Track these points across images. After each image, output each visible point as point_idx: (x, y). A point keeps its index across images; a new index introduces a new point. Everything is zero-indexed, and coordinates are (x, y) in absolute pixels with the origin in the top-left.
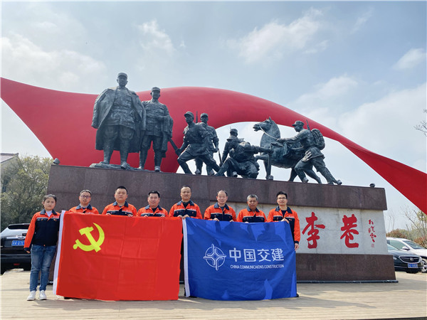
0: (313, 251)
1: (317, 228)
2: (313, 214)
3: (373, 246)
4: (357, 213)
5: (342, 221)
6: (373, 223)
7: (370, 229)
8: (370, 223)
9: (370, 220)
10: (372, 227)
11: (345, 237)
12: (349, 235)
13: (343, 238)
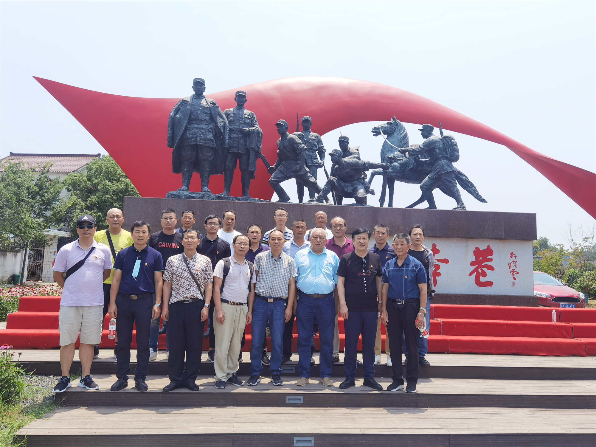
2: (434, 245)
3: (513, 285)
4: (494, 245)
5: (471, 254)
6: (515, 257)
7: (510, 264)
8: (511, 257)
9: (512, 253)
10: (514, 261)
11: (475, 274)
12: (480, 271)
13: (472, 275)
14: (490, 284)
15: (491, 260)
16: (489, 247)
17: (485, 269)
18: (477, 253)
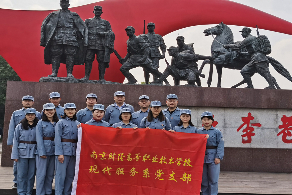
0: (247, 145)
1: (253, 126)
2: (250, 114)
11: (282, 134)
12: (286, 132)
13: (280, 135)
17: (290, 131)
18: (284, 119)
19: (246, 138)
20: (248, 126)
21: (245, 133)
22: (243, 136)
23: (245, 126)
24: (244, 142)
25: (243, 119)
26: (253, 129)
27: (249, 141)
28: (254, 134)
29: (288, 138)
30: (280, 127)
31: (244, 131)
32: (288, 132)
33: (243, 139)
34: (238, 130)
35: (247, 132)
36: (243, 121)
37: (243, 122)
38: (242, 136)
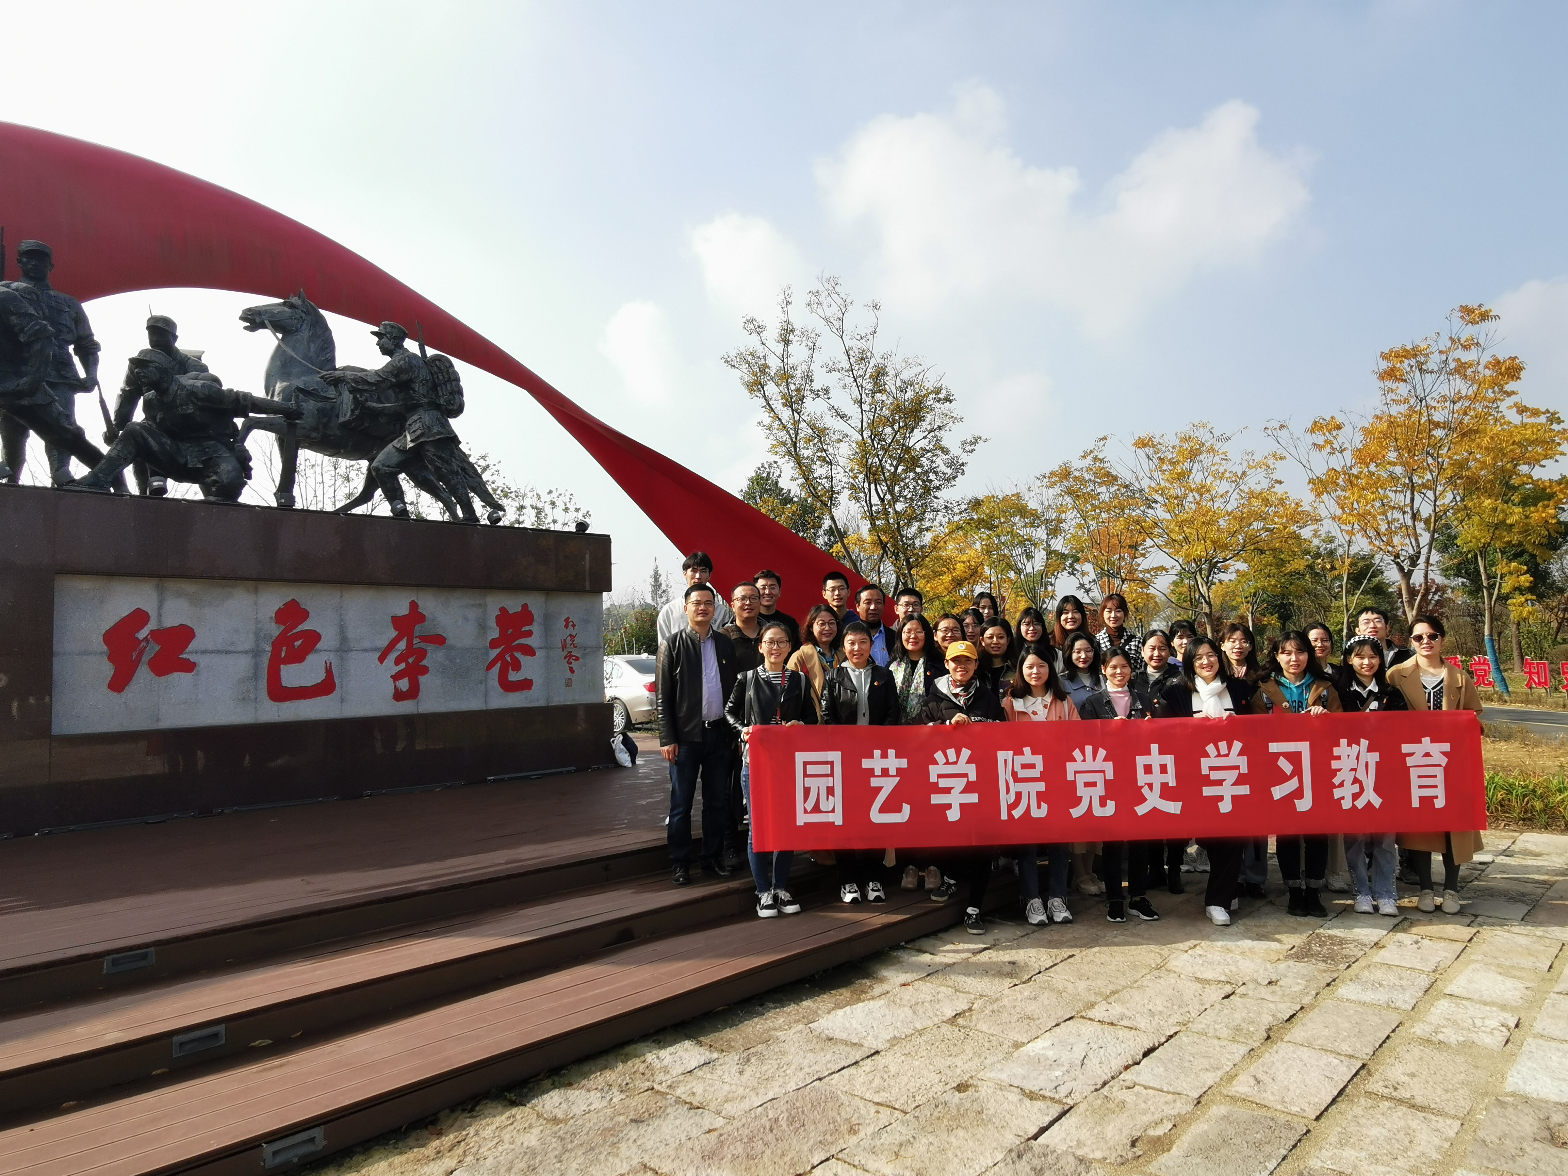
0: (406, 707)
1: (422, 645)
2: (414, 605)
3: (569, 683)
4: (535, 603)
5: (492, 622)
6: (574, 626)
7: (565, 640)
8: (566, 626)
9: (568, 618)
10: (571, 635)
11: (499, 665)
12: (509, 659)
13: (494, 669)
14: (526, 684)
15: (529, 634)
16: (525, 606)
17: (518, 655)
18: (504, 619)
19: (404, 684)
20: (410, 644)
21: (403, 666)
22: (396, 677)
23: (402, 645)
24: (399, 696)
25: (397, 621)
26: (422, 654)
27: (413, 693)
28: (425, 670)
29: (513, 676)
30: (494, 644)
31: (397, 662)
32: (513, 657)
33: (395, 686)
34: (382, 659)
35: (407, 663)
36: (396, 629)
37: (397, 633)
38: (392, 677)
